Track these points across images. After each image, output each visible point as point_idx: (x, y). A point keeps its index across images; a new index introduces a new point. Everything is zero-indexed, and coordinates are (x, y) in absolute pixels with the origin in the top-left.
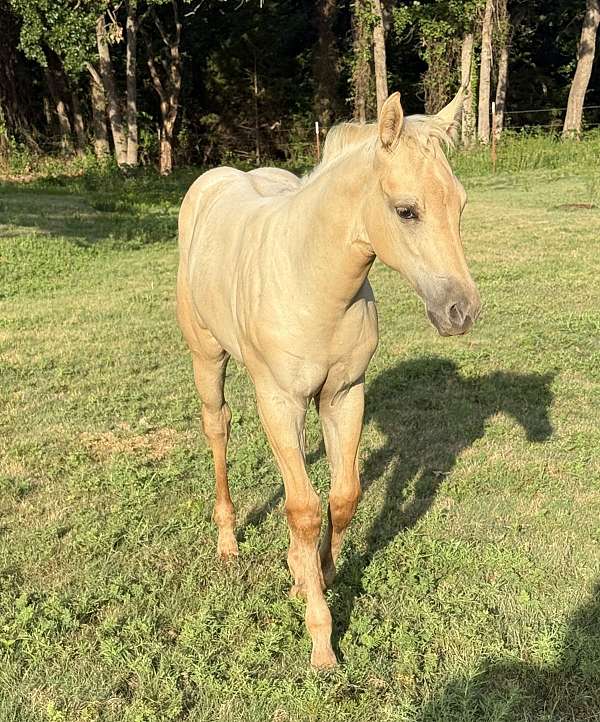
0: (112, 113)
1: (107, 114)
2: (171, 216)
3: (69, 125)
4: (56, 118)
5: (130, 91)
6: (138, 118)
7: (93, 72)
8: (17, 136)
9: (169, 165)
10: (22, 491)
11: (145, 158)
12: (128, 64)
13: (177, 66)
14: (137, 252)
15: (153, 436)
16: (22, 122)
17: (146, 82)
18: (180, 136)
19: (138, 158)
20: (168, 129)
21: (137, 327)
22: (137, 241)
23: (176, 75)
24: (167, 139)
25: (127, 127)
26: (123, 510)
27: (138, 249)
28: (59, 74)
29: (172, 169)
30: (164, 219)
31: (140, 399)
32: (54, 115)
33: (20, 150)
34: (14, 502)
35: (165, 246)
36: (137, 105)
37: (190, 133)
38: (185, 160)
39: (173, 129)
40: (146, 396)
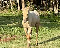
0: (54, 3)
4: (43, 4)
6: (59, 4)
14: (58, 31)
19: (59, 12)
36: (59, 1)
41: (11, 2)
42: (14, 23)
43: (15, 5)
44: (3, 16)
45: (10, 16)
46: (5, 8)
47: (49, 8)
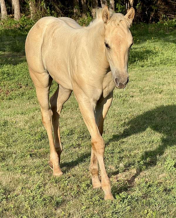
2: (133, 50)
8: (50, 7)
10: (57, 203)
15: (127, 173)
18: (137, 7)
20: (131, 3)
21: (117, 112)
25: (108, 2)
26: (112, 215)
31: (119, 152)
33: (52, 14)
34: (53, 210)
37: (142, 5)
38: (140, 19)
39: (134, 3)
40: (123, 150)
47: (89, 8)
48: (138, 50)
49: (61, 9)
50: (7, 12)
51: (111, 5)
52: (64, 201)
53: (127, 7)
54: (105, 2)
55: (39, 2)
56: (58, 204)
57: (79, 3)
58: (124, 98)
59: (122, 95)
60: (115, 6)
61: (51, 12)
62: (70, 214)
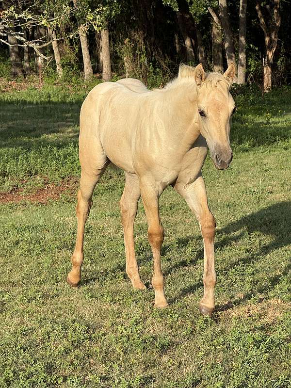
0: (226, 45)
1: (223, 46)
2: (272, 125)
3: (194, 55)
4: (183, 49)
5: (242, 29)
6: (247, 49)
7: (213, 14)
8: (154, 63)
9: (270, 85)
10: (163, 347)
11: (251, 79)
12: (241, 9)
13: (279, 10)
14: (247, 154)
15: (264, 304)
16: (158, 53)
17: (254, 21)
18: (279, 63)
19: (246, 80)
20: (270, 57)
22: (246, 145)
23: (277, 16)
24: (269, 64)
25: (237, 56)
26: (242, 366)
27: (247, 151)
28: (188, 16)
29: (272, 87)
30: (267, 128)
31: (253, 274)
32: (182, 46)
33: (155, 73)
34: (157, 356)
35: (268, 149)
36: (246, 39)
37: (286, 60)
38: (282, 80)
39: (273, 57)
40: (257, 271)
41: (54, 44)
42: (70, 130)
43: (72, 56)
44: (24, 103)
45: (54, 99)
46: (31, 69)
47: (209, 65)
48: (279, 125)
49: (169, 67)
50: (93, 71)
51: (240, 60)
52: (172, 344)
53: (265, 63)
54: (232, 56)
55: (138, 56)
56: (164, 349)
57: (194, 57)
58: (259, 194)
59: (256, 190)
60: (247, 62)
61: (155, 70)
62: (180, 363)
